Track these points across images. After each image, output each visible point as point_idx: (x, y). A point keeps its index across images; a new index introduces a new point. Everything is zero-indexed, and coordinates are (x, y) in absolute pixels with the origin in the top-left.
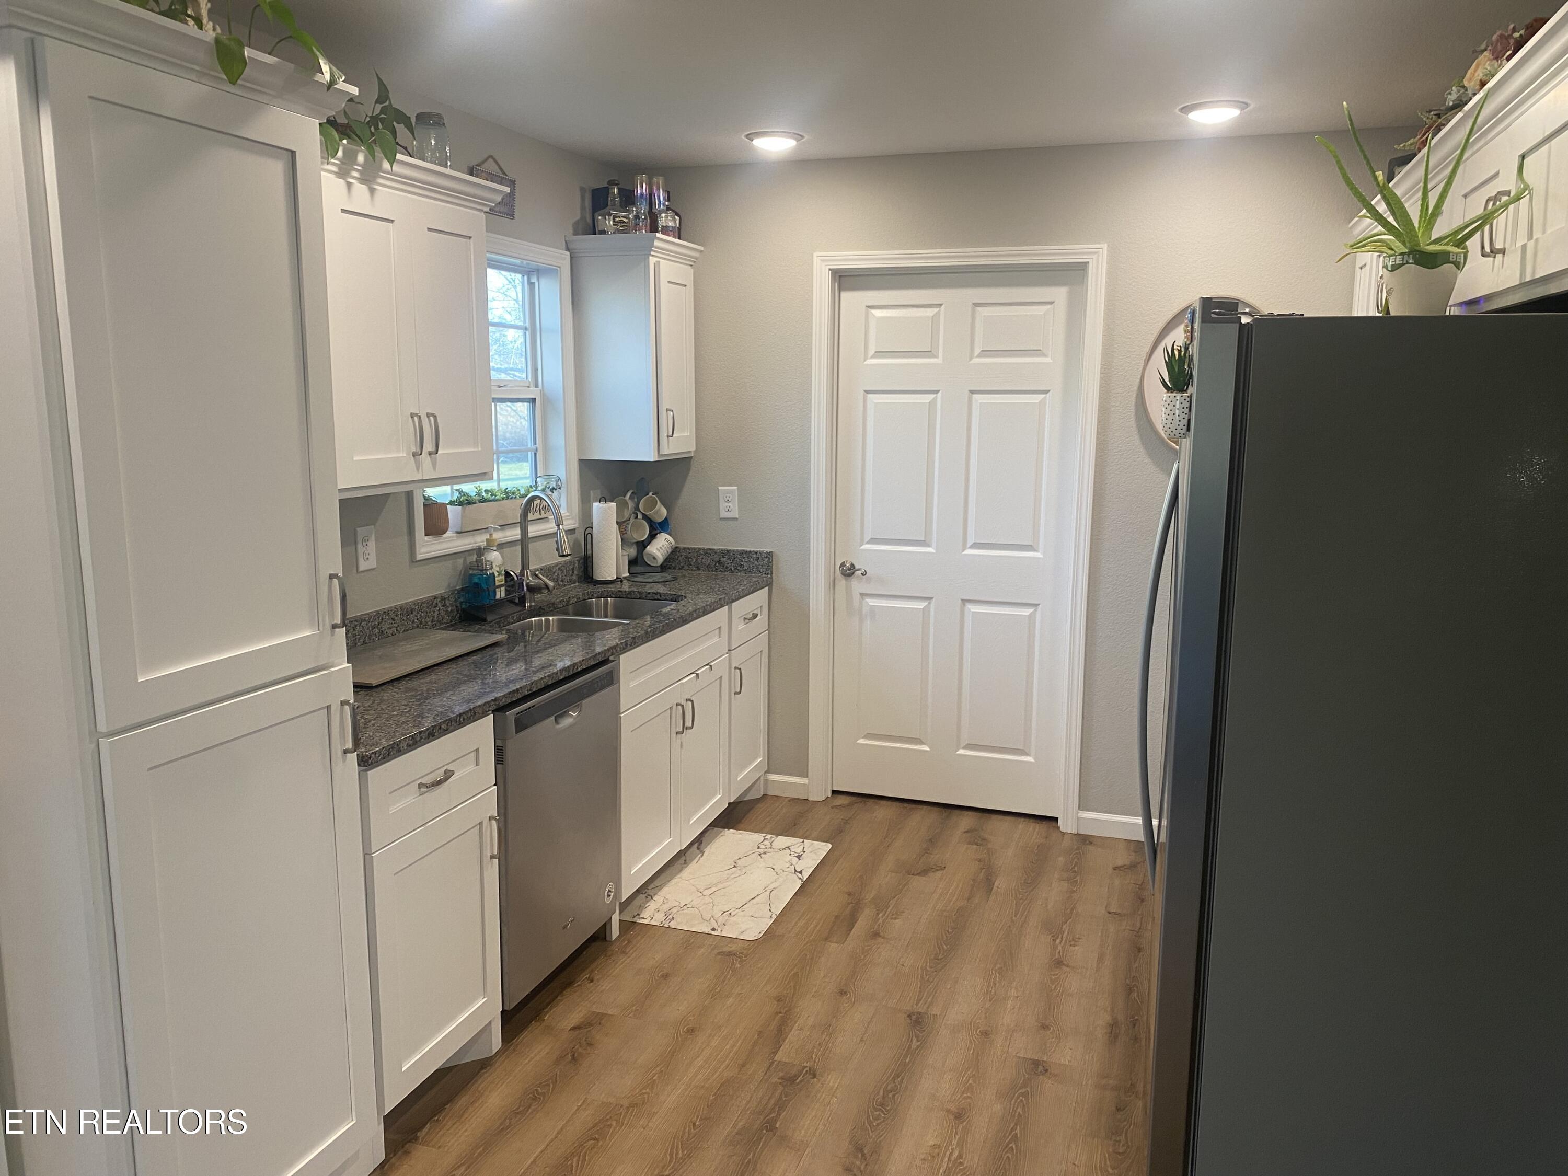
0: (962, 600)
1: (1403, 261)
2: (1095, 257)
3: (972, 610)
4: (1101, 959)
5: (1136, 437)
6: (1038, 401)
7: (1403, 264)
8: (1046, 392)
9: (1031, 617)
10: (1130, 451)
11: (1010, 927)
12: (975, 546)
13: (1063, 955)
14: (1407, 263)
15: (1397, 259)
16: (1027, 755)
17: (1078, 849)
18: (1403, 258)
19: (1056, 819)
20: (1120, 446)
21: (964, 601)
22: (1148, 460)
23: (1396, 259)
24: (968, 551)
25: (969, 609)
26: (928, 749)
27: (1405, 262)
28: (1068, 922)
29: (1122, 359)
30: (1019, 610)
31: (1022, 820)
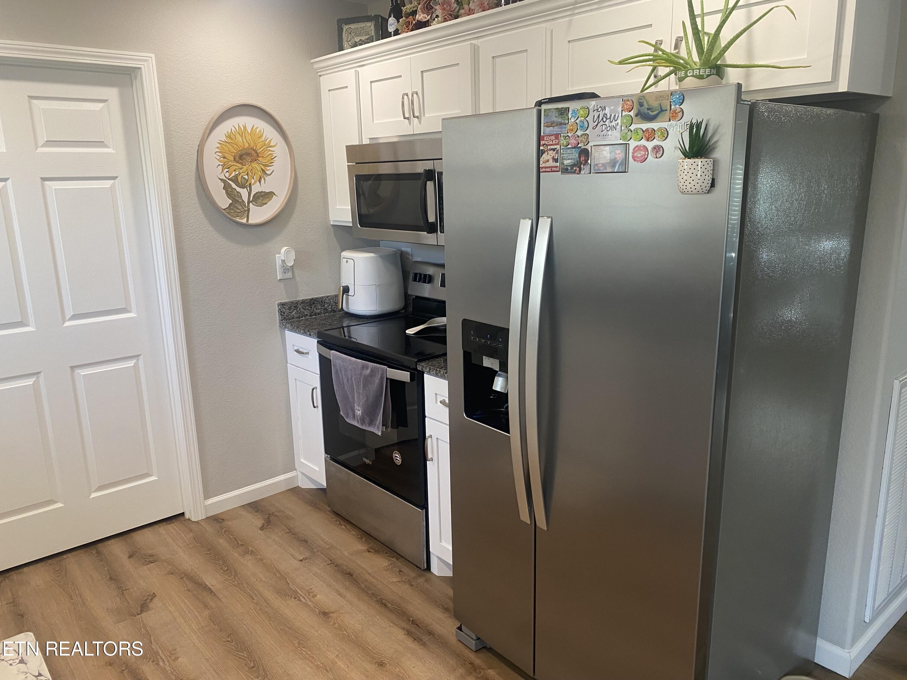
0: (71, 367)
1: (711, 72)
2: (145, 64)
3: (82, 374)
4: (340, 594)
5: (200, 211)
6: (109, 186)
7: (711, 75)
8: (114, 178)
9: (136, 366)
10: (198, 223)
11: (260, 609)
12: (75, 317)
13: (319, 607)
14: (713, 74)
15: (707, 71)
16: (151, 475)
17: (222, 528)
18: (711, 71)
19: (183, 514)
20: (190, 219)
21: (73, 368)
22: (211, 229)
23: (705, 71)
24: (67, 324)
25: (80, 374)
26: (63, 505)
27: (712, 73)
28: (289, 582)
29: (180, 150)
30: (125, 363)
31: (156, 526)
